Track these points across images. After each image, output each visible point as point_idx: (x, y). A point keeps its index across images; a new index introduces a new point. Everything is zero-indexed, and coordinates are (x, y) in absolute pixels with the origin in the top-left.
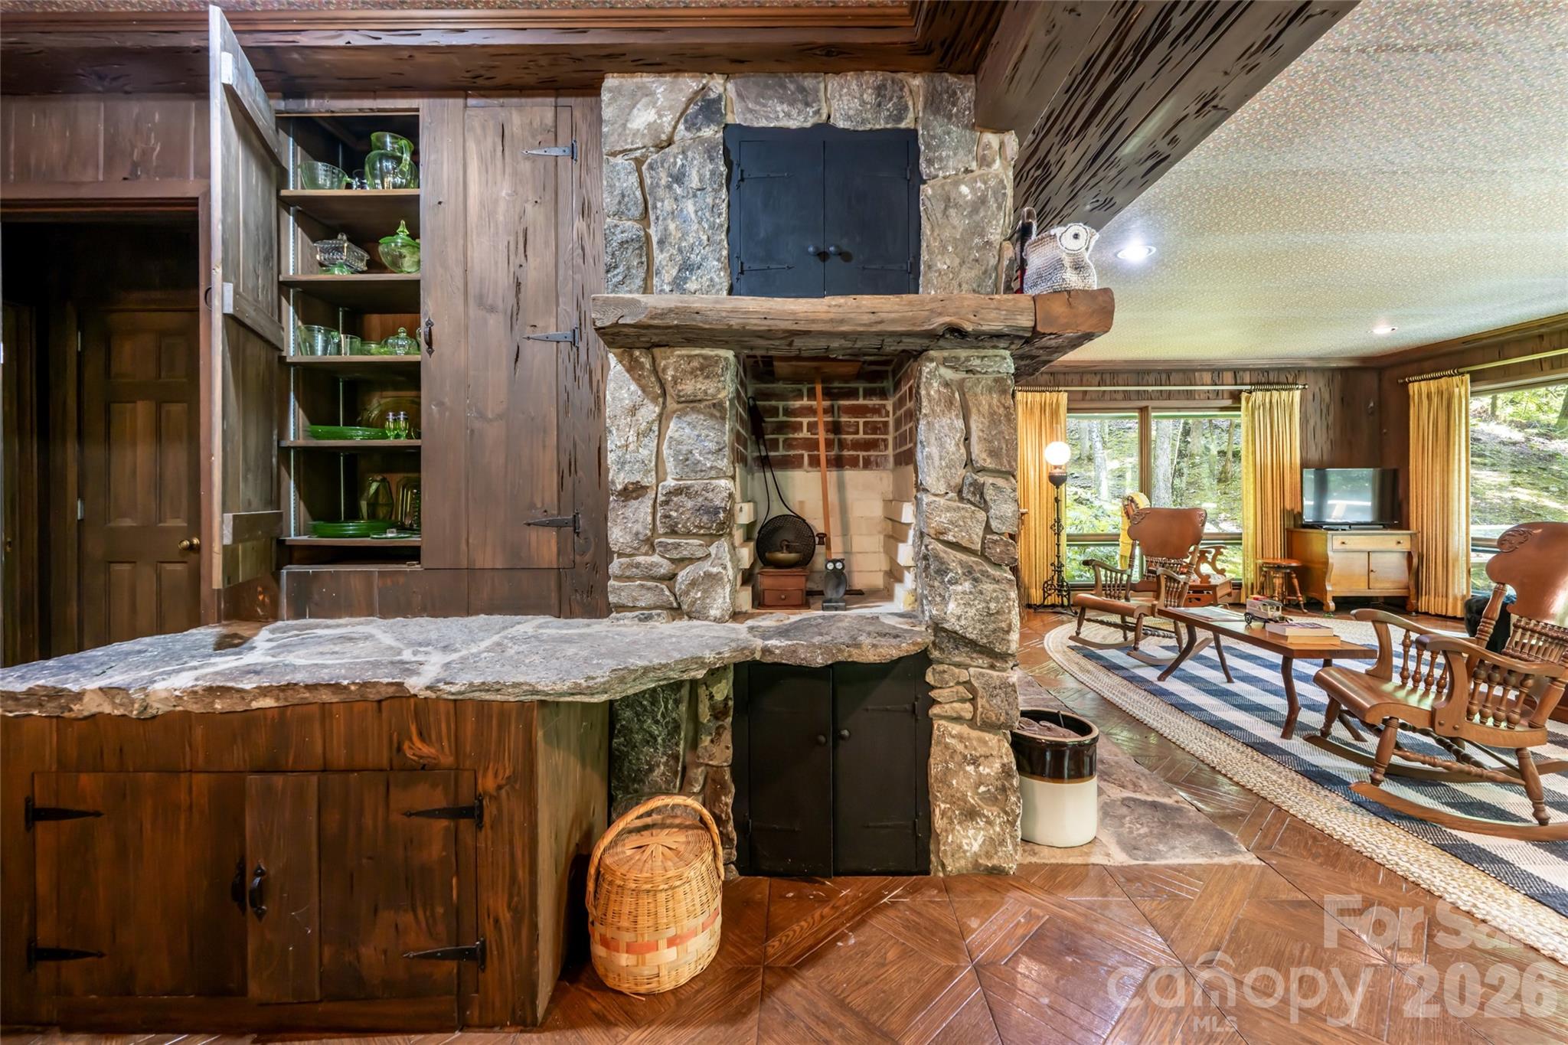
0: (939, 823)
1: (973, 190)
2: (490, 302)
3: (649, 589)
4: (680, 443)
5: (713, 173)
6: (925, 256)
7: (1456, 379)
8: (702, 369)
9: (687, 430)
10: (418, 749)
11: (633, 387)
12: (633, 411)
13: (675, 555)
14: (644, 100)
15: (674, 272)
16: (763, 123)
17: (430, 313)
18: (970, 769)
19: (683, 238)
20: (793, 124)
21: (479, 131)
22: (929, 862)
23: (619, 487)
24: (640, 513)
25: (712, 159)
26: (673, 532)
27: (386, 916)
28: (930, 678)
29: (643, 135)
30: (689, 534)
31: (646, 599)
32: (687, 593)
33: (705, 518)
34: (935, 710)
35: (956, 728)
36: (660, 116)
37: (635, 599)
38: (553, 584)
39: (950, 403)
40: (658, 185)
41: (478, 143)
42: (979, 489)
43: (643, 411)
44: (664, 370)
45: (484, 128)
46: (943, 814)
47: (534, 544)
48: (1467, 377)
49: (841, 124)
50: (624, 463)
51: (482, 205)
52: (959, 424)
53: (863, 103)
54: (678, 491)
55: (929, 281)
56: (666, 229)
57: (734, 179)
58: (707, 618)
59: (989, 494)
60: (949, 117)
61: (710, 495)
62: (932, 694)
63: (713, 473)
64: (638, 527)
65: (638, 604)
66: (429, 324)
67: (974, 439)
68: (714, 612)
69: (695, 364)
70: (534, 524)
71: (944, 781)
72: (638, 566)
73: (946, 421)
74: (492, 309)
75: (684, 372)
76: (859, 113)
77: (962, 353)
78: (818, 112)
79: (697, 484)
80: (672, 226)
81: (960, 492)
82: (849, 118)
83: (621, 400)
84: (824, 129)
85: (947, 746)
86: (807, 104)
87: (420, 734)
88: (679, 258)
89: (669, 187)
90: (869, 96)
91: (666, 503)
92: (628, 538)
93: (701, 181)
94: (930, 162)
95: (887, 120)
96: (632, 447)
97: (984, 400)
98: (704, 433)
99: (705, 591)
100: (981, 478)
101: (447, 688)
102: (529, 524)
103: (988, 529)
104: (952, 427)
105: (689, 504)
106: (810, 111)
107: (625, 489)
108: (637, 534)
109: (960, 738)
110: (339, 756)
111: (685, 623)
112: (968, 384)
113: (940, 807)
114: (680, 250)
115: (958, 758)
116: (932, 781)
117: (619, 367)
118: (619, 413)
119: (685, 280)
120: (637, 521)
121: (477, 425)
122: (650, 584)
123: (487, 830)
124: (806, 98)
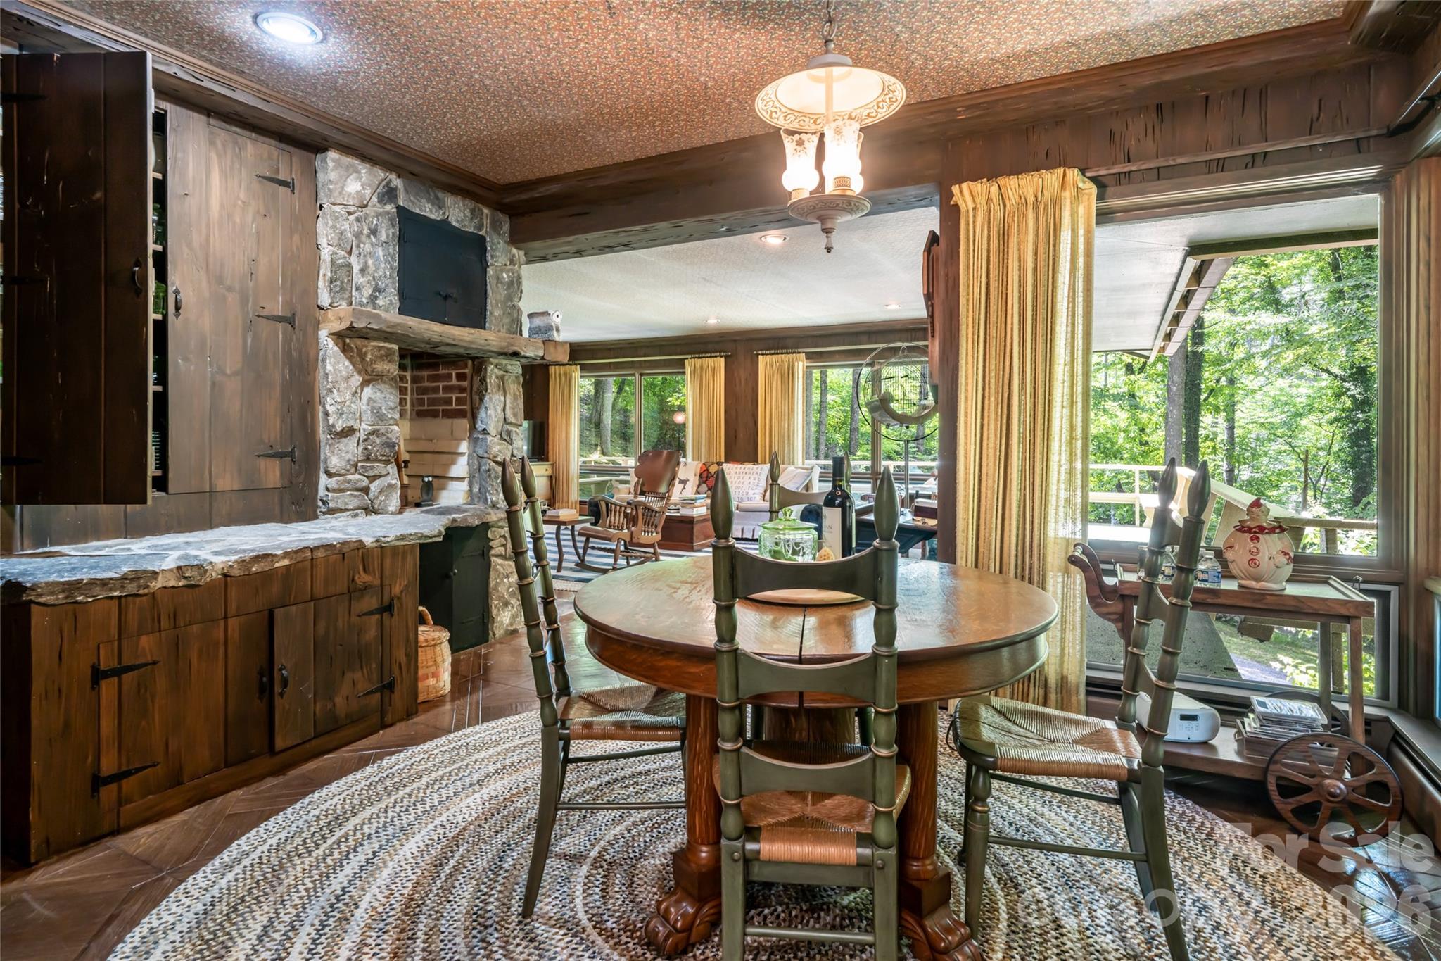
0: (494, 612)
1: (508, 276)
2: (228, 283)
3: (355, 496)
4: (375, 402)
5: (393, 234)
6: (489, 308)
7: (573, 367)
8: (387, 356)
9: (378, 394)
10: (362, 578)
11: (347, 363)
12: (347, 379)
13: (371, 473)
14: (354, 175)
15: (370, 291)
16: (417, 211)
17: (177, 283)
18: (506, 580)
19: (376, 271)
20: (433, 216)
21: (220, 146)
22: (488, 634)
23: (339, 429)
24: (350, 449)
25: (393, 226)
26: (368, 459)
27: (349, 676)
28: (490, 535)
29: (354, 198)
30: (377, 460)
31: (354, 503)
32: (377, 497)
33: (387, 450)
34: (493, 552)
35: (500, 561)
36: (364, 189)
37: (346, 504)
38: (276, 500)
39: (499, 387)
40: (362, 233)
41: (219, 156)
42: (509, 433)
43: (352, 379)
44: (366, 354)
45: (224, 146)
46: (496, 606)
47: (263, 470)
48: (578, 367)
49: (454, 224)
50: (341, 414)
51: (222, 206)
52: (502, 399)
53: (465, 216)
54: (373, 433)
55: (491, 321)
56: (366, 263)
57: (402, 239)
58: (387, 513)
59: (514, 436)
60: (499, 234)
61: (389, 435)
62: (491, 544)
63: (391, 422)
64: (349, 456)
65: (348, 507)
66: (177, 292)
67: (507, 407)
68: (391, 509)
69: (383, 352)
70: (264, 456)
71: (496, 589)
72: (349, 482)
73: (497, 397)
74: (230, 289)
75: (376, 356)
76: (463, 221)
77: (504, 362)
78: (444, 213)
79: (382, 428)
80: (370, 262)
81: (501, 435)
82: (458, 221)
83: (340, 371)
84: (445, 223)
85: (497, 570)
86: (440, 208)
87: (364, 570)
88: (373, 283)
89: (369, 236)
90: (467, 212)
91: (365, 440)
92: (344, 463)
93: (387, 237)
94: (492, 257)
95: (475, 227)
96: (348, 403)
97: (512, 386)
98: (388, 396)
99: (386, 496)
100: (510, 428)
101: (386, 539)
102: (259, 456)
103: (513, 455)
104: (500, 401)
105: (378, 441)
106: (441, 212)
107: (343, 430)
108: (349, 460)
109: (502, 565)
110: (320, 590)
111: (374, 517)
112: (506, 378)
113: (494, 603)
114: (374, 278)
115: (501, 576)
116: (491, 590)
117: (336, 348)
118: (339, 379)
119: (376, 297)
120: (347, 452)
121: (219, 378)
122: (356, 493)
123: (396, 617)
124: (440, 205)
